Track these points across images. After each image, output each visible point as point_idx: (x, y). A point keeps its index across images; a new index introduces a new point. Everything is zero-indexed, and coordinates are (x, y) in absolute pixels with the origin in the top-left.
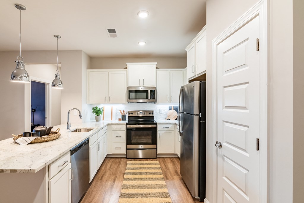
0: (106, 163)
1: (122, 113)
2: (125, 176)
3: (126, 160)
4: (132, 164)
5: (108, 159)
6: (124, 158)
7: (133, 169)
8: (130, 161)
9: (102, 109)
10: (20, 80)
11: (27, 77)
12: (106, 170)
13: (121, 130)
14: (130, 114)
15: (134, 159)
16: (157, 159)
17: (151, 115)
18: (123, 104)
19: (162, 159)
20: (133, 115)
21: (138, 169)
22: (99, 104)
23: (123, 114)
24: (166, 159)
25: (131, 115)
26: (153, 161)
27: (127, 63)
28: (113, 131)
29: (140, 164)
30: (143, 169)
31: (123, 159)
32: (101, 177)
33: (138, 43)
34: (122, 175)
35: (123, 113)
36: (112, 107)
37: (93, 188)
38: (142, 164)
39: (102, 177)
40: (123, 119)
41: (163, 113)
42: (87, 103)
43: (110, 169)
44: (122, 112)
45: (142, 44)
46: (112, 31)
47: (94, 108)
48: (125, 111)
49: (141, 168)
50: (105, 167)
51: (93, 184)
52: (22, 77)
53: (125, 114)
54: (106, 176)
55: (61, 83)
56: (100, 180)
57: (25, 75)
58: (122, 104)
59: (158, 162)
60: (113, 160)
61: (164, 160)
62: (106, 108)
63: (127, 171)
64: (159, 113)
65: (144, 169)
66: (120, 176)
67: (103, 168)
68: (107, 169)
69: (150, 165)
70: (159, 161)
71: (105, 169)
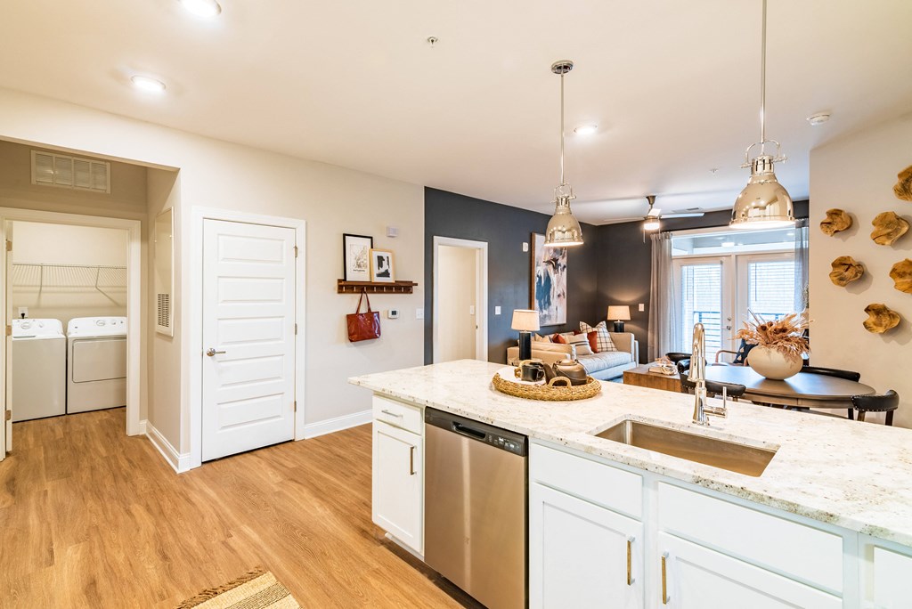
52: (553, 232)
57: (560, 228)
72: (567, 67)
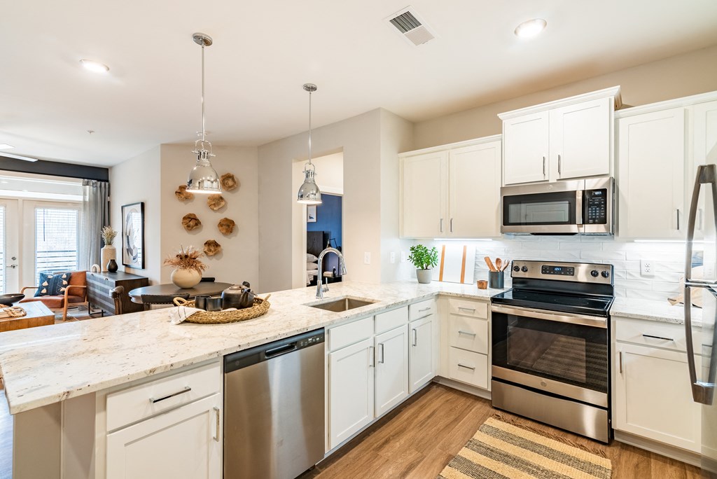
0: (426, 401)
1: (491, 265)
2: (447, 466)
3: (488, 409)
4: (496, 433)
5: (439, 390)
6: (486, 401)
7: (489, 452)
8: (498, 418)
9: (433, 253)
10: (199, 188)
11: (212, 182)
12: (410, 424)
13: (475, 316)
14: (517, 269)
15: (515, 418)
16: (608, 450)
17: (599, 280)
18: (494, 238)
19: (635, 459)
20: (527, 275)
21: (507, 463)
22: (431, 239)
23: (497, 269)
24: (655, 465)
25: (521, 274)
26: (585, 453)
27: (500, 116)
28: (452, 314)
29: (526, 445)
30: (524, 469)
31: (479, 405)
32: (384, 440)
33: (515, 32)
34: (442, 459)
35: (495, 265)
36: (465, 247)
37: (340, 468)
38: (533, 447)
39: (387, 442)
40: (495, 284)
41: (655, 274)
42: (399, 238)
43: (422, 424)
44: (493, 261)
45: (531, 31)
46: (405, 22)
47: (413, 249)
48: (503, 260)
49: (523, 462)
50: (413, 414)
51: (350, 456)
52: (203, 181)
53: (502, 270)
54: (398, 444)
55: (314, 192)
56: (373, 450)
57: (208, 178)
58: (491, 240)
59: (607, 463)
60: (451, 396)
61: (641, 466)
62: (449, 249)
63: (466, 453)
64: (638, 276)
65: (529, 471)
66: (434, 460)
67: (406, 415)
68: (416, 421)
69: (565, 466)
70: (616, 463)
71: (409, 421)
72: (207, 42)
